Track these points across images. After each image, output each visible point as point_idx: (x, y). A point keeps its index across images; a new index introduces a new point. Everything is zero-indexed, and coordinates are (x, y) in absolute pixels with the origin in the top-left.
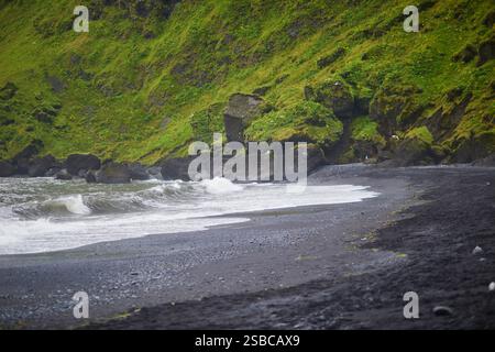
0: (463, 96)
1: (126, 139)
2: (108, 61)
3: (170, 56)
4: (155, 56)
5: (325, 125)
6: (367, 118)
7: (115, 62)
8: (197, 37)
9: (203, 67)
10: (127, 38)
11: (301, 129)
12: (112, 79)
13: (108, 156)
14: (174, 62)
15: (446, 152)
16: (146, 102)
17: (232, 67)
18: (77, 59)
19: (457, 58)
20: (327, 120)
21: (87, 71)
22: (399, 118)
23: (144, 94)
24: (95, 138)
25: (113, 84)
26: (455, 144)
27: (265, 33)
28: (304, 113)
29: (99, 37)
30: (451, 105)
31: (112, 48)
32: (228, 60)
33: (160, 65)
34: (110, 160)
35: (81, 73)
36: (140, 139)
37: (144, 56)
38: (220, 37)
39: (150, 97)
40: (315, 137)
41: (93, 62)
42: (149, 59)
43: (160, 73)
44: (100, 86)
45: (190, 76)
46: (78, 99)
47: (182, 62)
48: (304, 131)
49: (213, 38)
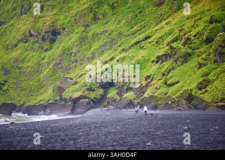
0: (151, 78)
1: (31, 95)
2: (29, 61)
3: (53, 59)
4: (48, 59)
5: (95, 91)
6: (114, 88)
7: (31, 62)
8: (65, 51)
9: (66, 64)
10: (37, 51)
11: (84, 93)
12: (29, 69)
13: (22, 103)
14: (54, 62)
15: (139, 103)
16: (42, 79)
17: (78, 64)
18: (16, 61)
19: (153, 61)
20: (96, 89)
21: (19, 66)
22: (125, 88)
23: (41, 76)
24: (19, 95)
25: (30, 71)
26: (143, 99)
27: (92, 49)
28: (86, 86)
29: (26, 51)
30: (146, 82)
31: (31, 56)
32: (76, 61)
33: (49, 63)
34: (23, 105)
35: (18, 67)
36: (36, 96)
37: (43, 59)
38: (74, 51)
39: (44, 77)
40: (90, 96)
41: (23, 61)
42: (45, 60)
43: (49, 67)
44: (24, 72)
45: (61, 68)
46: (14, 78)
47: (58, 62)
48: (85, 94)
49: (71, 51)
